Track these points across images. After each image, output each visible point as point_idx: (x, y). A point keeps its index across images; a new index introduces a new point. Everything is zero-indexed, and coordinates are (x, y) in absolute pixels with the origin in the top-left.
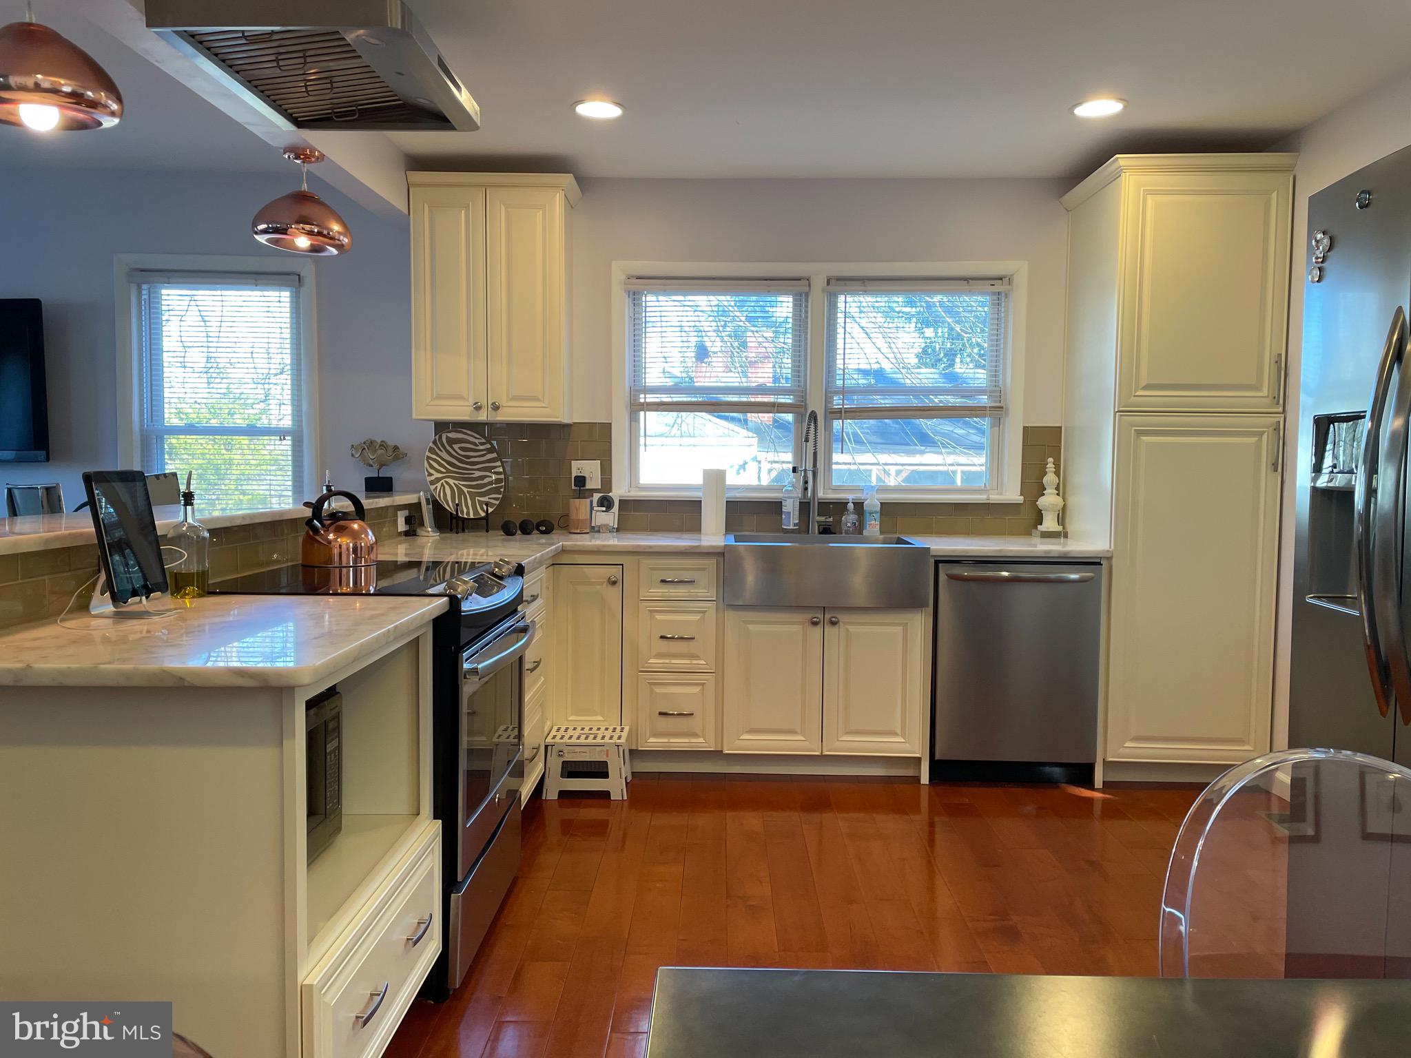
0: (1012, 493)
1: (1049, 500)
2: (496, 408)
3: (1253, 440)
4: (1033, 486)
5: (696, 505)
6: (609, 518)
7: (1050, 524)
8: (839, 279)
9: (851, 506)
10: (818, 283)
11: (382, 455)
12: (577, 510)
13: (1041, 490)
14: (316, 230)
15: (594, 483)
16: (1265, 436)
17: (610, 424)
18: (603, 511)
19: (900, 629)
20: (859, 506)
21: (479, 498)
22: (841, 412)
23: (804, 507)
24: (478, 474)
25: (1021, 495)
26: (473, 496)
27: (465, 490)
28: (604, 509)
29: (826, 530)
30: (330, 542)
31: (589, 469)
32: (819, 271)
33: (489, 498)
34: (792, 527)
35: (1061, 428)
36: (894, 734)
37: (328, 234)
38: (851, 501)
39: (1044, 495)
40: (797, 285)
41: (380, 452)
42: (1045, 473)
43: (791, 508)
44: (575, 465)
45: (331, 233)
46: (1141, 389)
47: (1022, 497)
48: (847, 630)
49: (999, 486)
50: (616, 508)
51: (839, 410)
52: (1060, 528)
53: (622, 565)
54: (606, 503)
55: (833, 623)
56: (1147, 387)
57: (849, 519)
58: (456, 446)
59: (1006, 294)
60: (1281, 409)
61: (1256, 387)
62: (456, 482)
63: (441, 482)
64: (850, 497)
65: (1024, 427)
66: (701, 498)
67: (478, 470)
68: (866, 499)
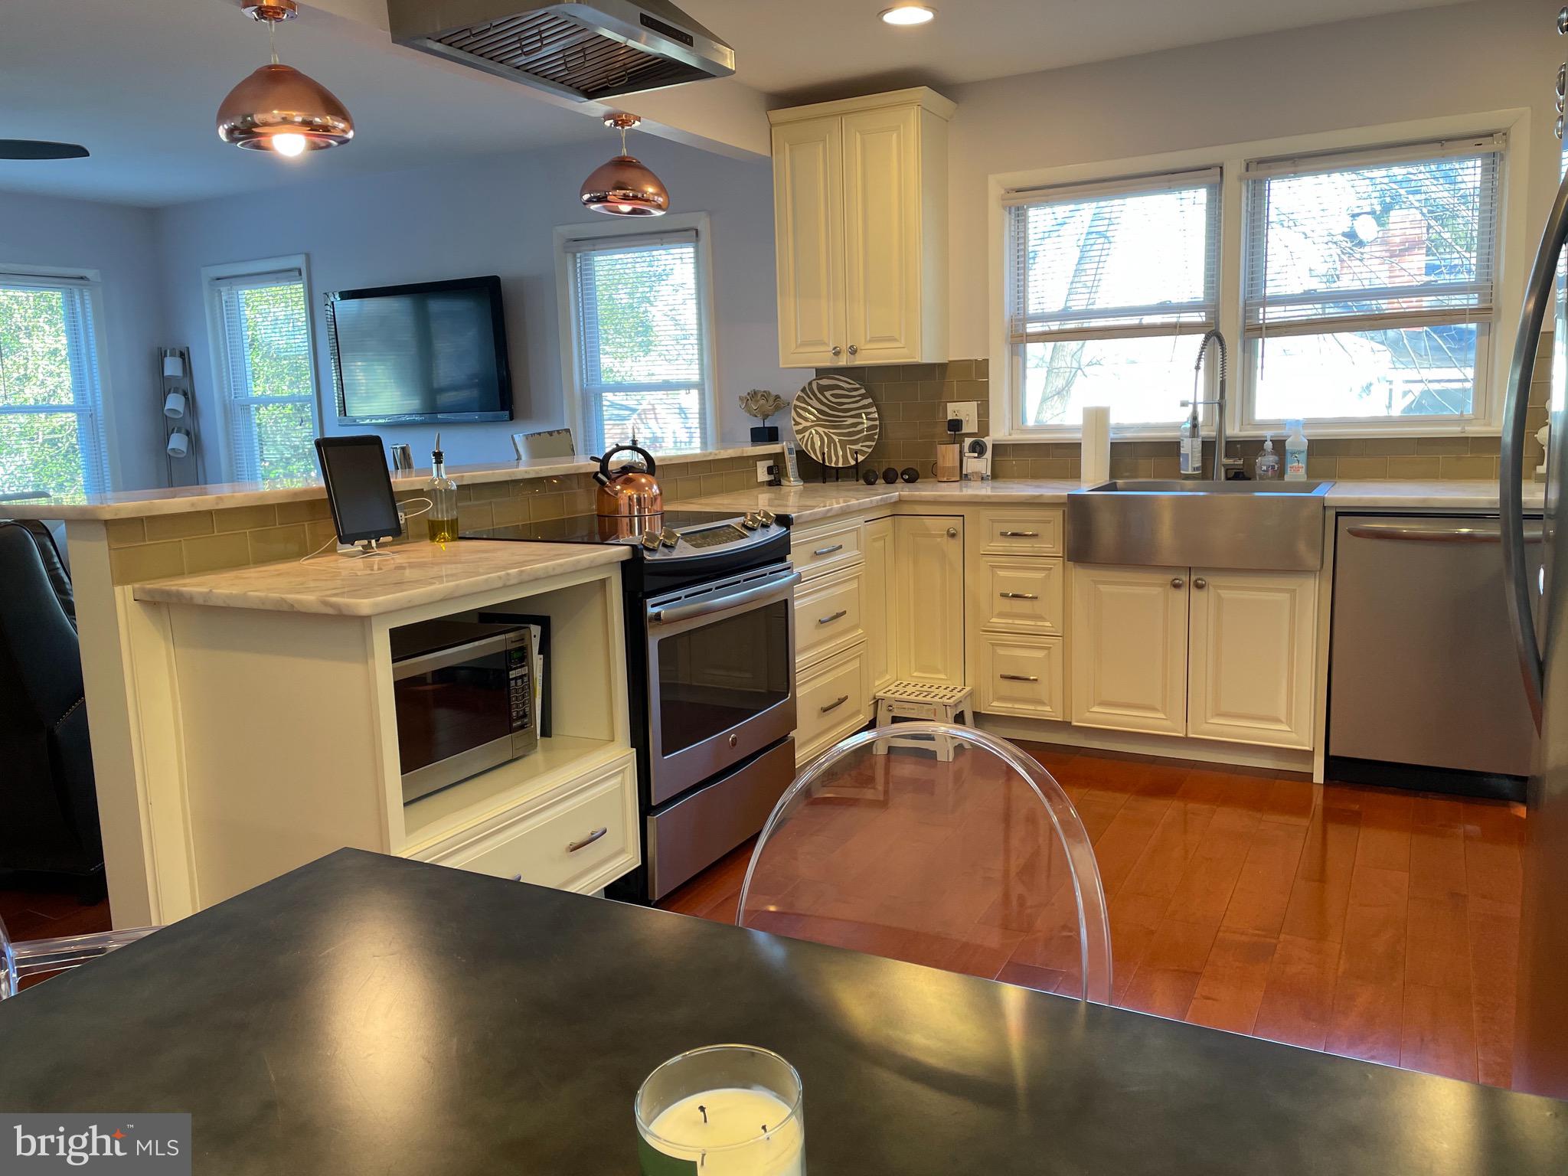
0: (1500, 424)
2: (853, 351)
4: (1537, 413)
5: (1075, 448)
6: (979, 465)
8: (1261, 162)
9: (1268, 445)
10: (1233, 170)
11: (763, 405)
12: (944, 457)
13: (1543, 419)
14: (631, 195)
15: (970, 426)
17: (988, 360)
18: (975, 457)
19: (1286, 596)
20: (1279, 445)
21: (851, 447)
22: (1261, 328)
23: (1208, 447)
24: (850, 421)
26: (843, 444)
27: (837, 439)
28: (976, 455)
29: (1238, 475)
30: (616, 493)
31: (964, 411)
32: (1234, 156)
33: (862, 446)
34: (1190, 472)
36: (1277, 721)
37: (643, 196)
38: (1269, 439)
39: (1546, 424)
40: (1209, 175)
41: (762, 402)
43: (1191, 450)
44: (951, 406)
45: (645, 195)
48: (1219, 596)
50: (989, 454)
51: (1260, 326)
53: (963, 516)
54: (978, 448)
55: (1200, 587)
57: (1266, 461)
58: (828, 394)
59: (1502, 155)
62: (826, 430)
63: (809, 431)
64: (1268, 434)
66: (1081, 440)
67: (851, 417)
68: (1289, 437)
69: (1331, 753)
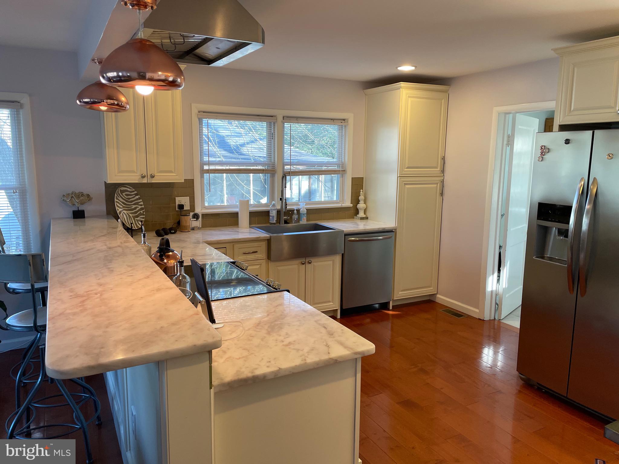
0: (348, 203)
1: (361, 205)
2: (152, 177)
3: (436, 185)
4: (356, 200)
5: (235, 215)
6: (197, 223)
7: (361, 214)
8: (288, 117)
9: (295, 211)
10: (280, 118)
11: (83, 199)
12: (186, 221)
13: (358, 202)
15: (187, 207)
16: (439, 184)
17: (193, 180)
18: (195, 220)
19: (331, 262)
20: (298, 211)
21: (136, 219)
22: (290, 173)
23: (279, 212)
24: (134, 207)
25: (351, 203)
26: (134, 217)
27: (131, 215)
28: (195, 219)
29: (286, 222)
31: (185, 201)
32: (280, 113)
33: (140, 218)
34: (275, 222)
35: (363, 178)
36: (330, 302)
39: (359, 203)
40: (270, 118)
41: (82, 198)
42: (360, 195)
43: (274, 214)
44: (178, 199)
46: (406, 168)
47: (352, 205)
48: (314, 265)
49: (343, 200)
50: (200, 219)
52: (364, 216)
53: (226, 247)
54: (196, 217)
55: (310, 263)
56: (408, 168)
57: (295, 217)
58: (124, 194)
59: (345, 126)
60: (443, 175)
61: (436, 168)
62: (127, 212)
63: (122, 213)
64: (295, 208)
65: (352, 178)
66: (238, 211)
67: (134, 204)
68: (301, 209)
69: (344, 308)
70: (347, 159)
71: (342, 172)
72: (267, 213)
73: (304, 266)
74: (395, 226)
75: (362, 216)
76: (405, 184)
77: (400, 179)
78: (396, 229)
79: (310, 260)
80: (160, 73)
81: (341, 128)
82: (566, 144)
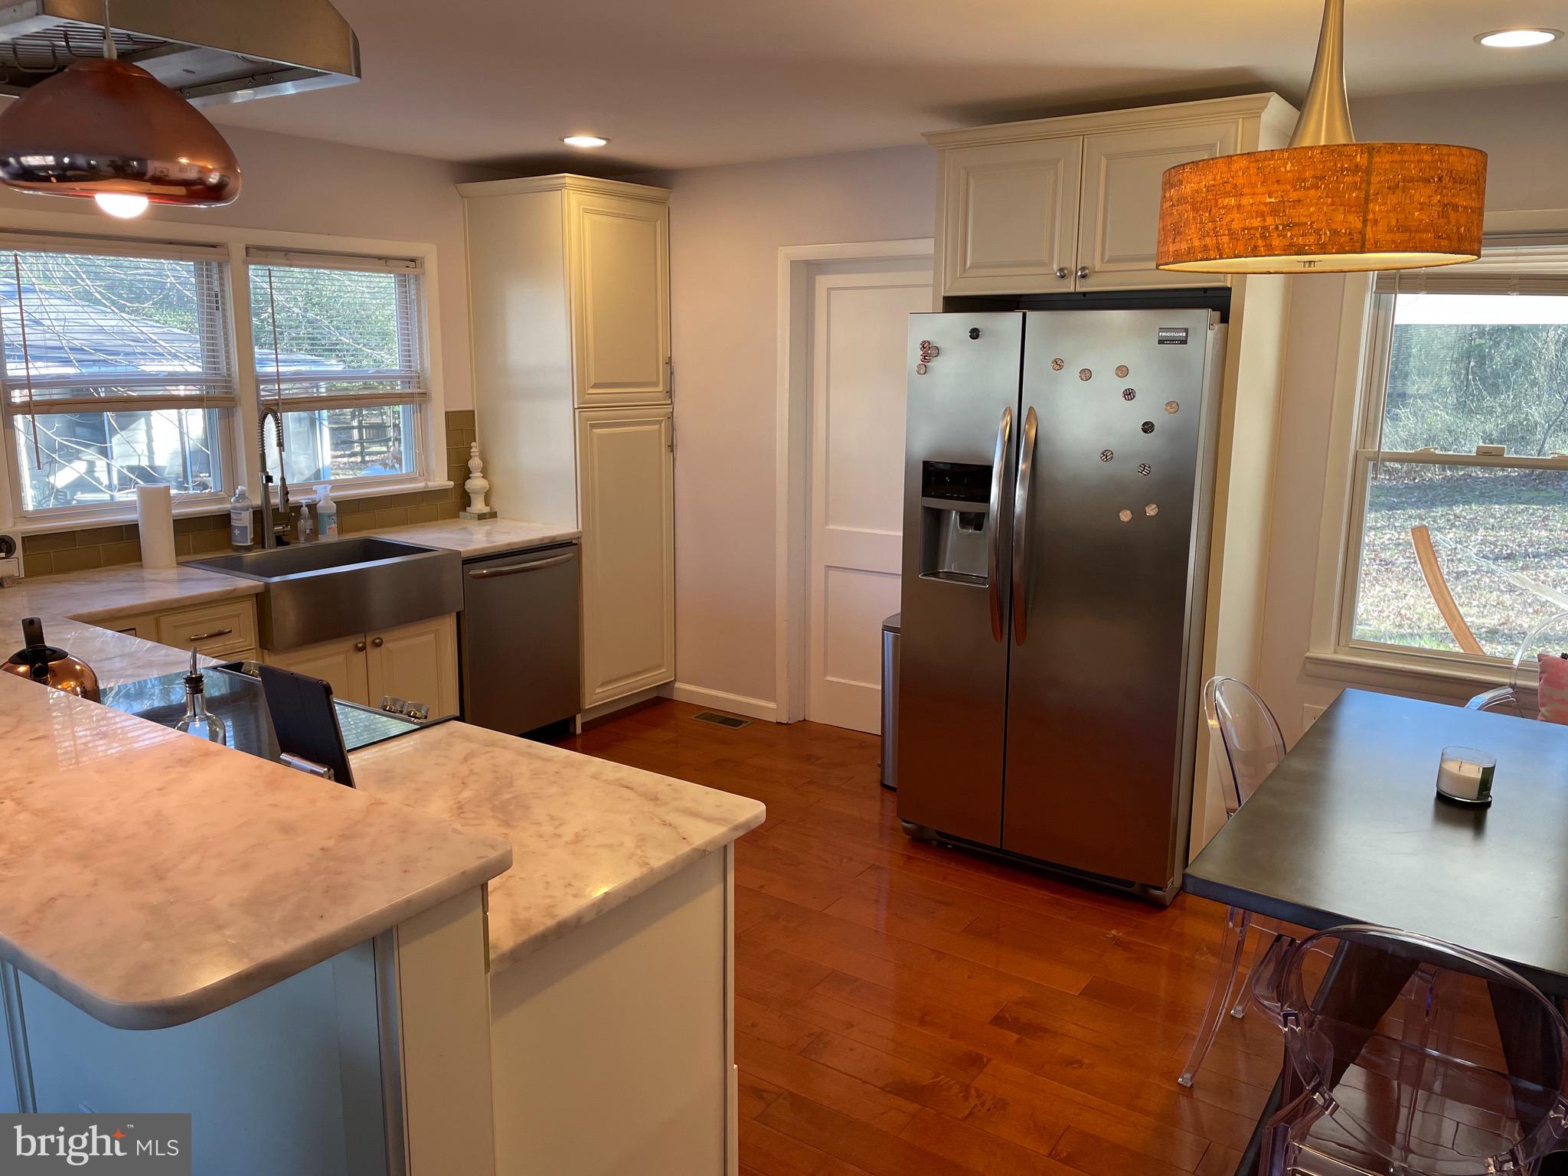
0: (440, 480)
1: (476, 483)
3: (658, 426)
4: (460, 470)
5: (131, 531)
6: (10, 567)
7: (478, 506)
8: (258, 248)
9: (305, 510)
10: (238, 252)
13: (467, 474)
16: (663, 424)
18: (4, 558)
19: (433, 636)
20: (312, 507)
22: (278, 403)
23: (258, 515)
25: (449, 479)
28: (4, 555)
29: (281, 541)
32: (236, 238)
34: (248, 544)
35: (473, 411)
38: (304, 505)
39: (470, 478)
42: (471, 457)
43: (243, 521)
46: (592, 387)
47: (452, 483)
48: (394, 648)
49: (426, 473)
50: (19, 551)
51: (275, 402)
52: (486, 510)
53: (134, 629)
54: (4, 546)
55: (378, 645)
56: (595, 386)
57: (305, 524)
59: (416, 277)
60: (670, 402)
61: (656, 384)
64: (303, 499)
65: (446, 412)
66: (137, 521)
68: (320, 501)
70: (429, 362)
71: (417, 397)
72: (223, 521)
73: (362, 654)
74: (576, 530)
75: (481, 510)
76: (593, 426)
77: (579, 415)
78: (579, 538)
79: (379, 638)
80: (184, 161)
81: (403, 283)
82: (973, 338)
